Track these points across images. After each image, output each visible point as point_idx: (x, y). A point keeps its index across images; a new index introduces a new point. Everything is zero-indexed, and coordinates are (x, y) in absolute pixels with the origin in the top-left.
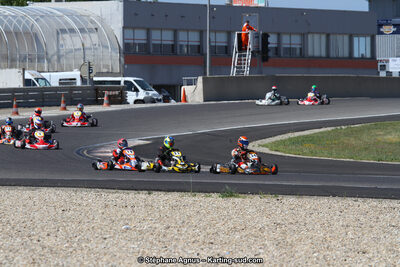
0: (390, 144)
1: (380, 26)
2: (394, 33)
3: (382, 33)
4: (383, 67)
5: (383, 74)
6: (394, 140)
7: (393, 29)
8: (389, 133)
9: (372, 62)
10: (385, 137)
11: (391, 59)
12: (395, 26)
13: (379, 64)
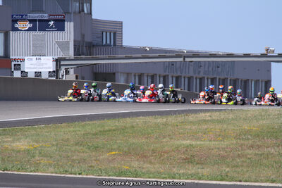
0: (19, 151)
1: (15, 21)
2: (30, 29)
3: (17, 29)
4: (18, 67)
5: (17, 74)
6: (23, 148)
7: (29, 25)
8: (19, 140)
9: (5, 61)
10: (14, 145)
11: (26, 58)
12: (31, 21)
13: (13, 63)
